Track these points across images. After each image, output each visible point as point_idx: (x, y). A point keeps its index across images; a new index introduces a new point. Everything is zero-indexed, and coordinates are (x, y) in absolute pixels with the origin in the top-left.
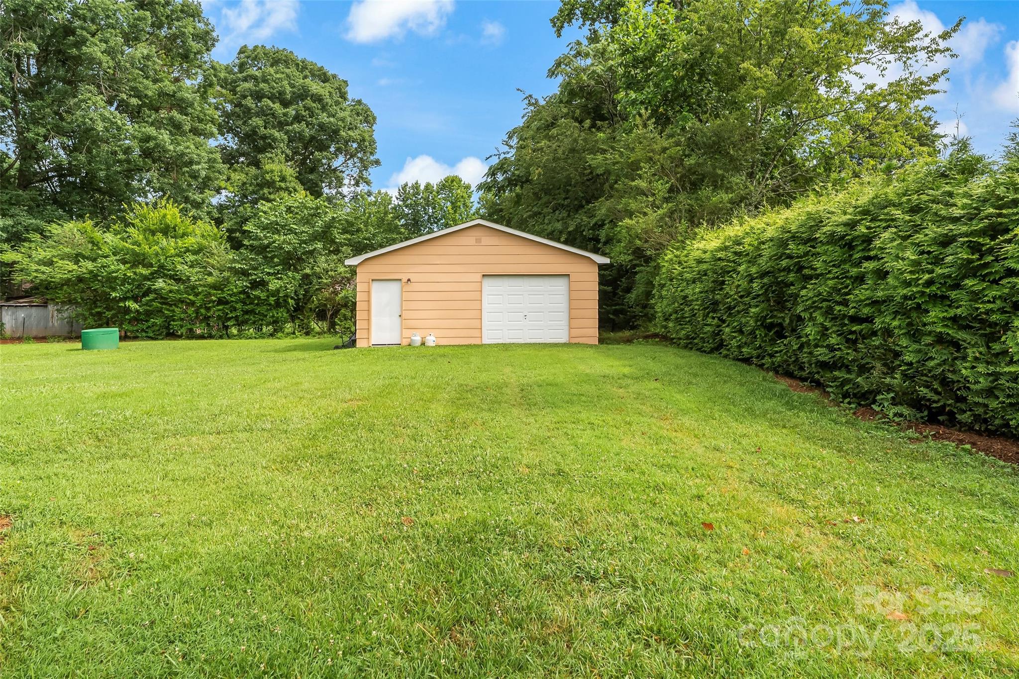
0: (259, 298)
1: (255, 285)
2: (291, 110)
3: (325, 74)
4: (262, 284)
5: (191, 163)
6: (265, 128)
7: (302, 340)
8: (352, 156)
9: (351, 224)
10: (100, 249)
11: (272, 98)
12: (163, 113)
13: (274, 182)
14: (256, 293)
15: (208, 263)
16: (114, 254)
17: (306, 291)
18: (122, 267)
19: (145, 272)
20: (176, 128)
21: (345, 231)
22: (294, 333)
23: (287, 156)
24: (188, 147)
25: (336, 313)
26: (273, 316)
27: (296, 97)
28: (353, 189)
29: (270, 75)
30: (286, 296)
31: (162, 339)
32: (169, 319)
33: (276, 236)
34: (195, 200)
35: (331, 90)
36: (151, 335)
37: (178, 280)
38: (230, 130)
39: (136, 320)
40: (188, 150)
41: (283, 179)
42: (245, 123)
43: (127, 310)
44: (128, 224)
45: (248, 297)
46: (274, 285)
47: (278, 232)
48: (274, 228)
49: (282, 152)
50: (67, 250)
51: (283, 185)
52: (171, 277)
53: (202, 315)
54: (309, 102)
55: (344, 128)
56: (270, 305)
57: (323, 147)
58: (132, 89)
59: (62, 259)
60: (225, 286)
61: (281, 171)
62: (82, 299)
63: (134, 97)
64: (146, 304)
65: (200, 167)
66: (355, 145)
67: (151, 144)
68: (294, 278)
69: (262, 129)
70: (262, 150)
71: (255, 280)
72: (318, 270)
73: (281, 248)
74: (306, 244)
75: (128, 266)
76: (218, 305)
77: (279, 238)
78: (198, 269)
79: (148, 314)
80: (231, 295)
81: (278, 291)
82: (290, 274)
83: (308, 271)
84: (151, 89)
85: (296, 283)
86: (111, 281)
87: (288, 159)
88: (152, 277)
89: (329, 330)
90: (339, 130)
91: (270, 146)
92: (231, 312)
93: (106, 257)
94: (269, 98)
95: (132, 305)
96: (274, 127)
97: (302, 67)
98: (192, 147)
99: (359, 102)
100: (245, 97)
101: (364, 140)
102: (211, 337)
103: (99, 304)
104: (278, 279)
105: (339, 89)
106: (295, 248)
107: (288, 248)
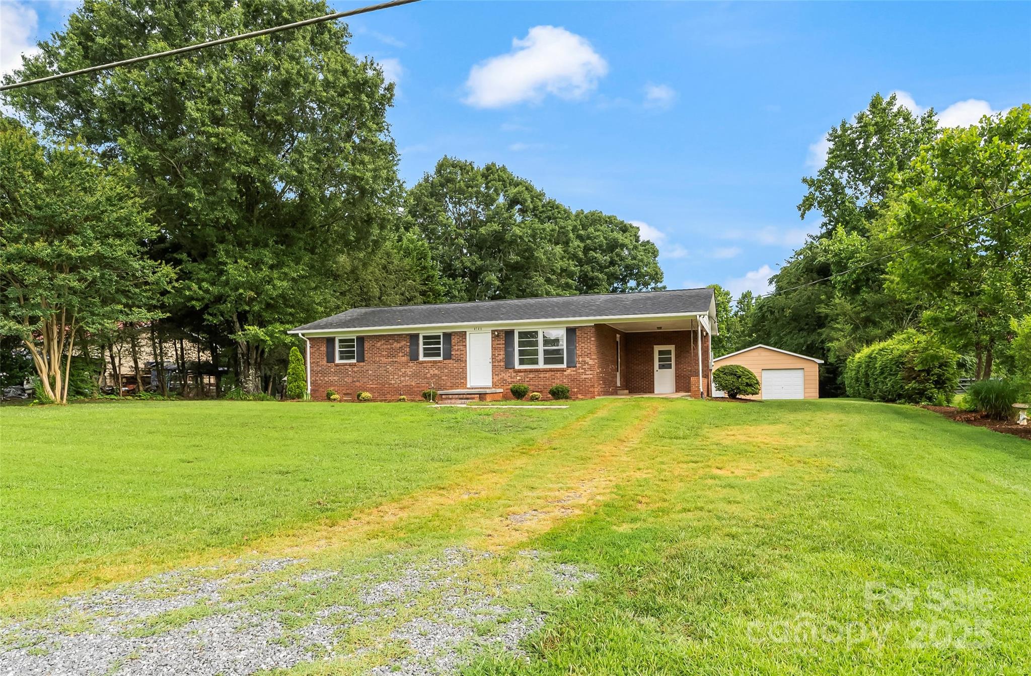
3: (625, 226)
11: (595, 250)
27: (610, 247)
35: (630, 237)
91: (597, 285)
99: (647, 242)
105: (635, 235)
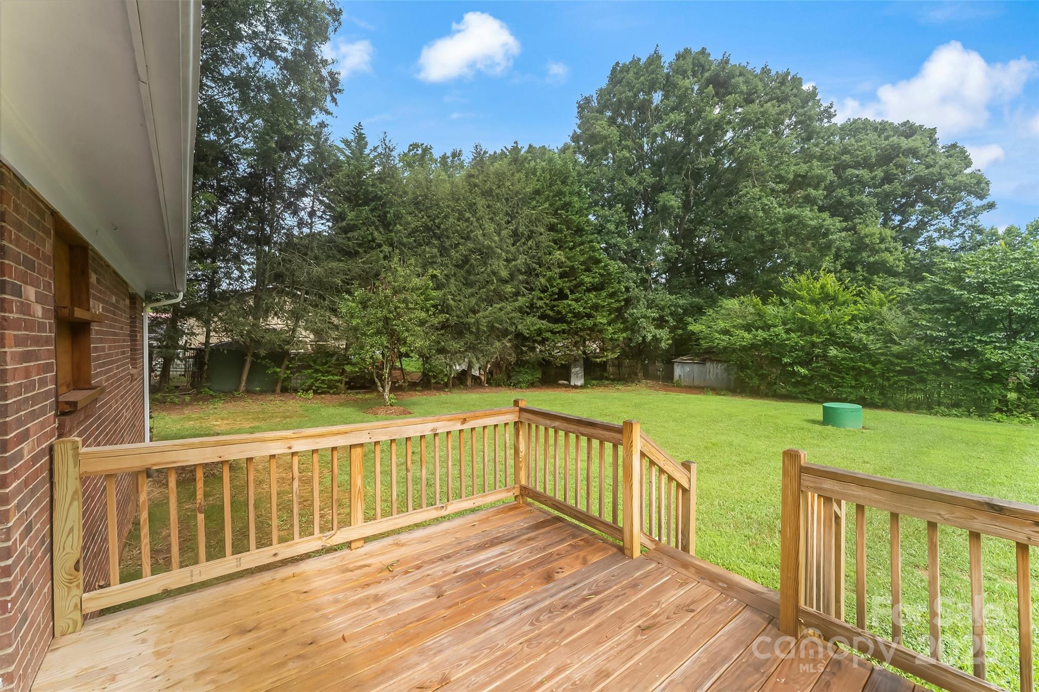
0: (964, 370)
2: (880, 174)
4: (971, 353)
10: (769, 319)
11: (857, 166)
13: (875, 245)
14: (961, 364)
15: (889, 331)
18: (793, 335)
19: (815, 340)
27: (884, 159)
36: (813, 397)
37: (855, 348)
39: (801, 383)
41: (882, 240)
44: (783, 296)
45: (948, 368)
46: (997, 356)
50: (740, 321)
51: (882, 246)
52: (844, 345)
59: (738, 329)
60: (914, 355)
61: (881, 233)
63: (779, 183)
64: (816, 370)
67: (795, 222)
69: (849, 198)
71: (960, 350)
75: (799, 334)
76: (901, 375)
78: (876, 337)
79: (814, 378)
80: (921, 365)
86: (781, 348)
88: (825, 345)
94: (853, 167)
95: (799, 370)
99: (954, 146)
105: (929, 137)
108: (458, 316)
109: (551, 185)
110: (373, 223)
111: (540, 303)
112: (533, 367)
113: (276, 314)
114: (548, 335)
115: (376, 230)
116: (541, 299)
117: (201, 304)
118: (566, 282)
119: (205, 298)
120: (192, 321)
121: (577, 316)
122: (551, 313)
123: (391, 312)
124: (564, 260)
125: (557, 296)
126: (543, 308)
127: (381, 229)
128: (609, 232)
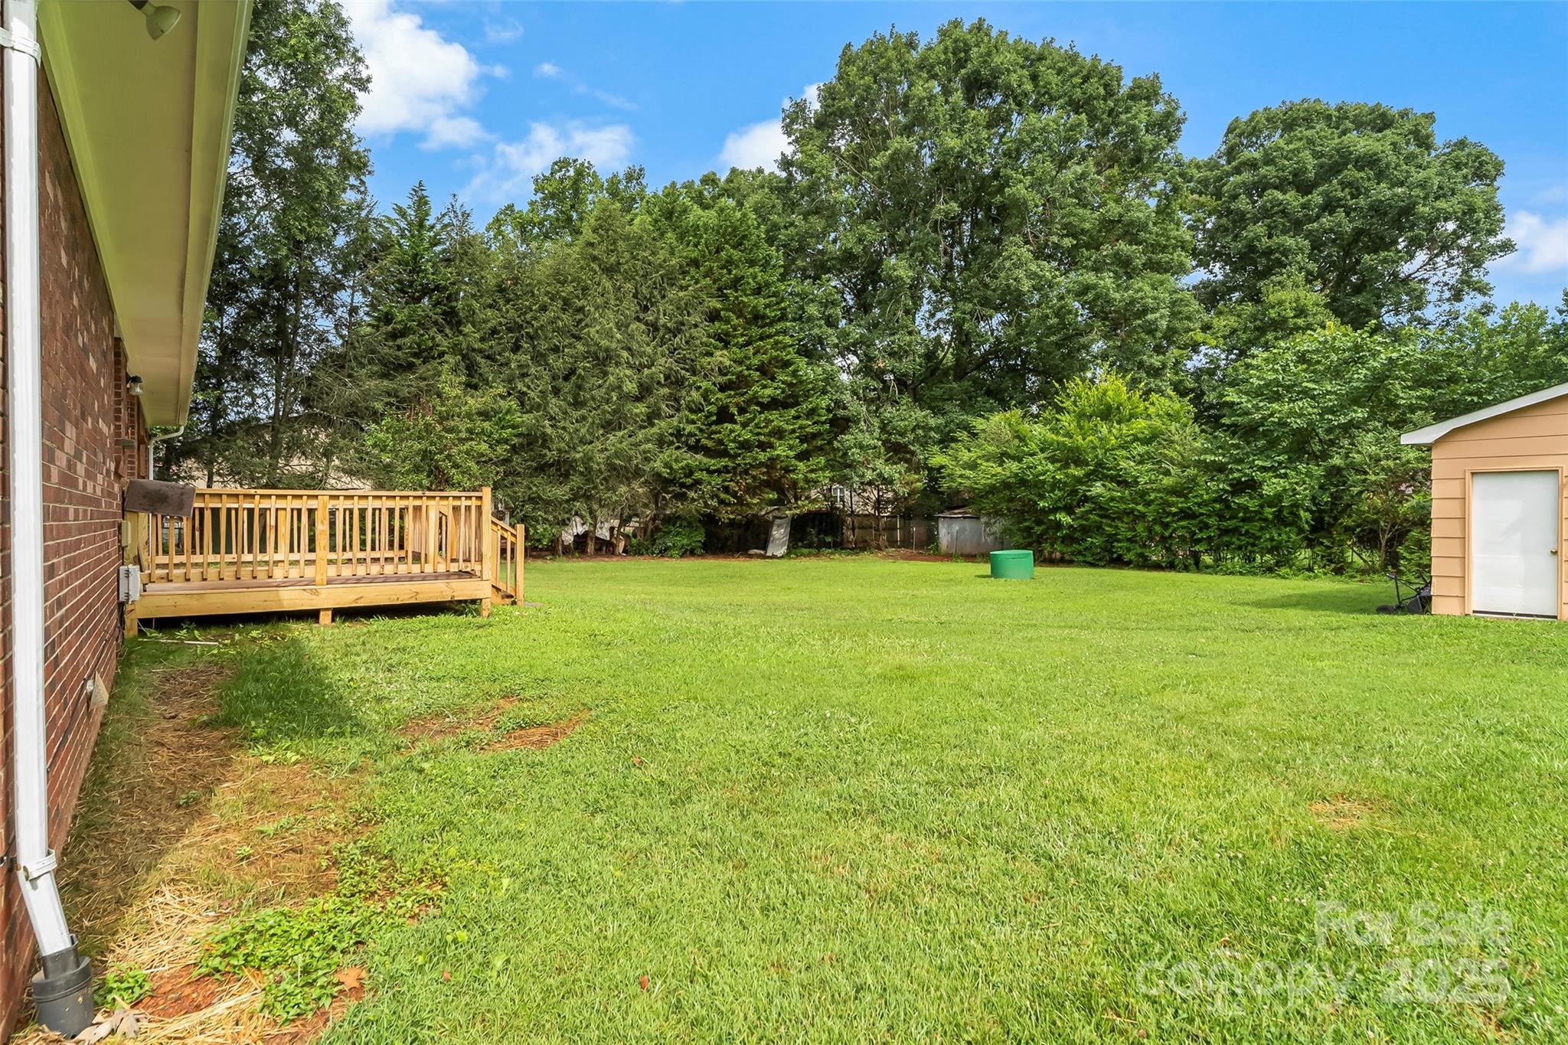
0: (1246, 509)
1: (1238, 488)
2: (1317, 198)
3: (1383, 115)
4: (1252, 485)
5: (1145, 311)
6: (1270, 237)
7: (1325, 584)
8: (1445, 248)
9: (1436, 368)
10: (1026, 445)
12: (1106, 250)
13: (1285, 320)
14: (1242, 500)
15: (1165, 456)
16: (1042, 451)
17: (1335, 497)
18: (1051, 467)
19: (1078, 472)
20: (1125, 267)
21: (1419, 383)
22: (1310, 569)
23: (1309, 273)
24: (1140, 290)
25: (1399, 537)
26: (1272, 539)
27: (1326, 172)
28: (1446, 307)
29: (1278, 149)
30: (1296, 505)
31: (1103, 567)
32: (1112, 538)
33: (1275, 406)
34: (1151, 364)
35: (1397, 138)
37: (1123, 483)
38: (1218, 256)
39: (1069, 539)
40: (1140, 294)
42: (1235, 238)
43: (1058, 525)
44: (1060, 410)
45: (1228, 507)
46: (1272, 486)
47: (1277, 398)
48: (1272, 392)
49: (1301, 269)
50: (992, 449)
51: (1300, 322)
52: (1113, 479)
53: (1157, 534)
54: (1351, 173)
55: (1425, 198)
56: (1266, 520)
57: (1380, 244)
58: (1065, 226)
59: (987, 461)
60: (1191, 490)
61: (1297, 300)
62: (1008, 509)
63: (1067, 236)
64: (1082, 518)
65: (1158, 315)
66: (1451, 226)
68: (1309, 474)
69: (1265, 240)
70: (1266, 273)
71: (1239, 480)
72: (1358, 458)
73: (1286, 424)
74: (1333, 413)
75: (1058, 465)
76: (1180, 520)
77: (1280, 408)
78: (1150, 466)
79: (1086, 530)
80: (1199, 505)
81: (1279, 497)
82: (1302, 467)
83: (1337, 461)
84: (1088, 219)
85: (1315, 484)
86: (1037, 486)
87: (1310, 278)
88: (1088, 480)
89: (1384, 568)
90: (1415, 204)
91: (1279, 263)
92: (1201, 530)
93: (1032, 455)
94: (1276, 188)
95: (1064, 518)
96: (1284, 232)
97: (1339, 120)
98: (1147, 288)
99: (1462, 144)
100: (1234, 197)
101: (1472, 210)
102: (1171, 566)
103: (1027, 516)
104: (1280, 476)
105: (1415, 133)
106: (1311, 423)
107: (1297, 423)
108: (559, 451)
109: (718, 251)
110: (436, 323)
111: (690, 428)
112: (690, 524)
113: (303, 453)
114: (704, 476)
115: (440, 332)
116: (693, 422)
117: (203, 440)
118: (733, 397)
119: (207, 432)
120: (190, 463)
121: (745, 446)
122: (710, 444)
123: (432, 443)
124: (728, 363)
125: (714, 418)
126: (696, 435)
127: (447, 331)
128: (810, 319)
